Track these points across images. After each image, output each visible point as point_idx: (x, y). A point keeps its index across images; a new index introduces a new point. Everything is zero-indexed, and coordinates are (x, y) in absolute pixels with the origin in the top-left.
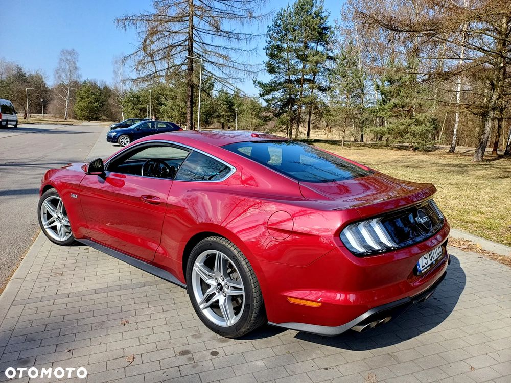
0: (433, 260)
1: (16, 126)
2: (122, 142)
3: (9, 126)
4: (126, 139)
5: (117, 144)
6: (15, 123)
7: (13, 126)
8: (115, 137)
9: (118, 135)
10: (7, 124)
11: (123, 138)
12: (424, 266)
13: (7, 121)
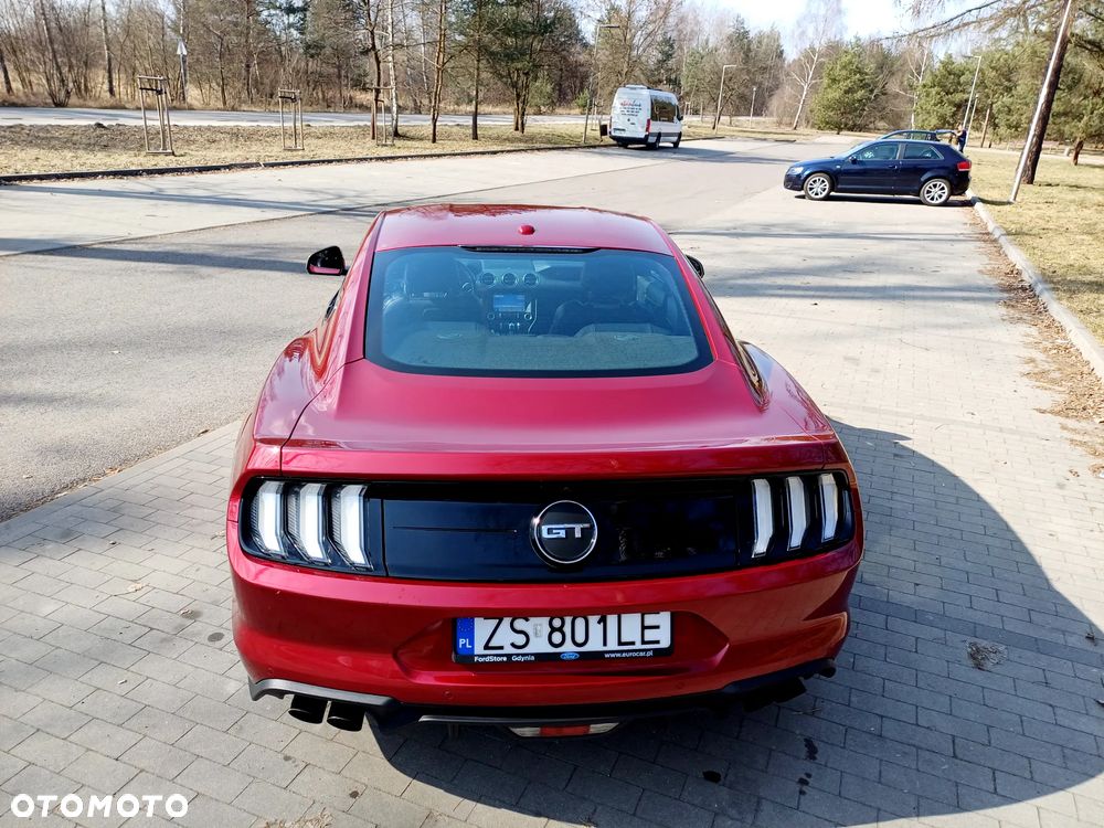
0: (569, 647)
1: (676, 144)
2: (811, 189)
3: (661, 144)
4: (823, 182)
5: (802, 193)
6: (674, 139)
7: (672, 145)
8: (799, 176)
9: (807, 173)
10: (658, 140)
11: (815, 181)
12: (501, 648)
13: (659, 135)
